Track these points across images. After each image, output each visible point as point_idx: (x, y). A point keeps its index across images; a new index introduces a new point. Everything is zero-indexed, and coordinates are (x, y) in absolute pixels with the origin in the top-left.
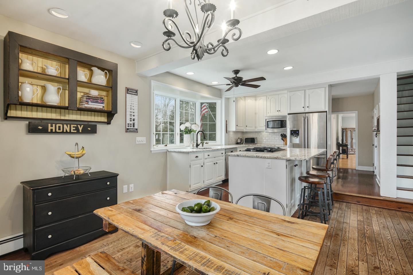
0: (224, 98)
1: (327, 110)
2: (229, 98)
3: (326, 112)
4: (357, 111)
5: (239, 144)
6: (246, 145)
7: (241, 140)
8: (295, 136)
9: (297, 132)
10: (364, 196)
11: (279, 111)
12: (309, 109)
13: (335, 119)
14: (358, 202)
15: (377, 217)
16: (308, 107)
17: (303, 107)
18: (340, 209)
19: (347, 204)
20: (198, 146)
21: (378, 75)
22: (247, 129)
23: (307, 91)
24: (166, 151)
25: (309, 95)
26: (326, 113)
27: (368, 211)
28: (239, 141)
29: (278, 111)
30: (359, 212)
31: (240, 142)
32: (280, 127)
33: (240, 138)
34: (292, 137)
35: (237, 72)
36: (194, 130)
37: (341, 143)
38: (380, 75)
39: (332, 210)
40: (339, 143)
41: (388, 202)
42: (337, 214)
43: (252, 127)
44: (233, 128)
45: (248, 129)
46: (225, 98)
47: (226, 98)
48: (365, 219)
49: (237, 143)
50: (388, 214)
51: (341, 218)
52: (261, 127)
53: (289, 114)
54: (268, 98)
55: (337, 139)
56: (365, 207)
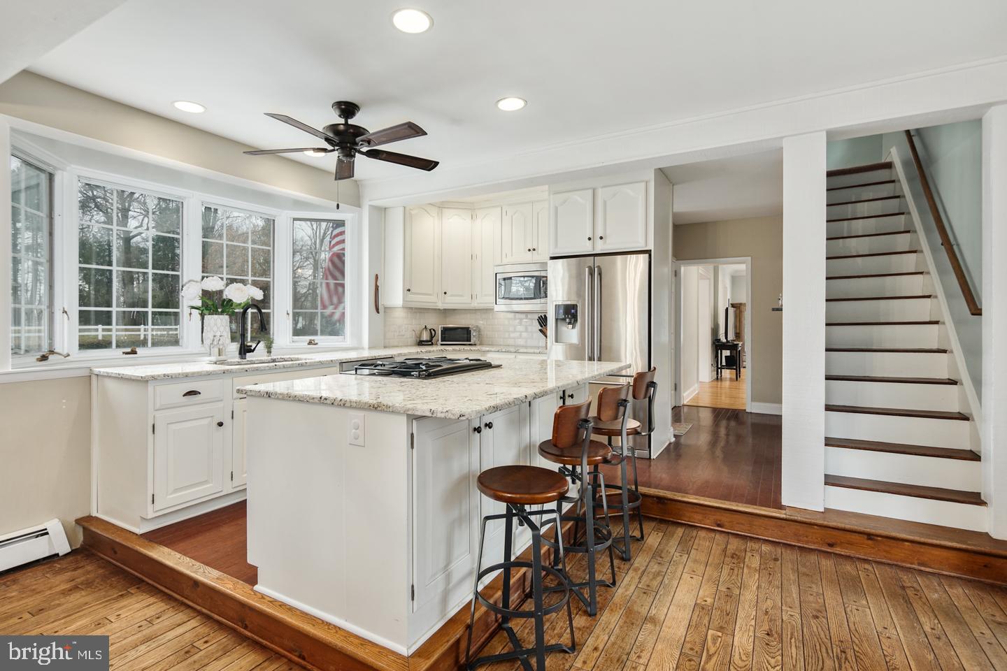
0: (368, 207)
1: (651, 247)
2: (385, 209)
3: (649, 252)
4: (750, 258)
5: (423, 345)
6: (443, 347)
7: (432, 333)
8: (570, 323)
9: (573, 311)
10: (734, 506)
11: (534, 250)
12: (605, 242)
13: (709, 279)
14: (719, 525)
15: (758, 588)
16: (601, 238)
17: (590, 239)
18: (658, 554)
19: (687, 532)
20: (245, 354)
21: (775, 139)
22: (447, 301)
23: (600, 192)
24: (86, 373)
25: (605, 203)
26: (647, 255)
27: (737, 558)
28: (425, 337)
29: (529, 250)
30: (711, 565)
31: (428, 339)
32: (533, 296)
33: (429, 327)
34: (559, 325)
35: (348, 109)
36: (234, 301)
37: (724, 340)
38: (782, 138)
39: (632, 561)
40: (720, 340)
41: (798, 526)
42: (640, 578)
43: (461, 296)
44: (395, 296)
45: (450, 302)
46: (370, 206)
47: (373, 208)
48: (719, 599)
49: (421, 343)
50: (795, 568)
51: (645, 596)
52: (486, 295)
53: (553, 258)
54: (504, 214)
55: (715, 331)
56: (734, 544)
